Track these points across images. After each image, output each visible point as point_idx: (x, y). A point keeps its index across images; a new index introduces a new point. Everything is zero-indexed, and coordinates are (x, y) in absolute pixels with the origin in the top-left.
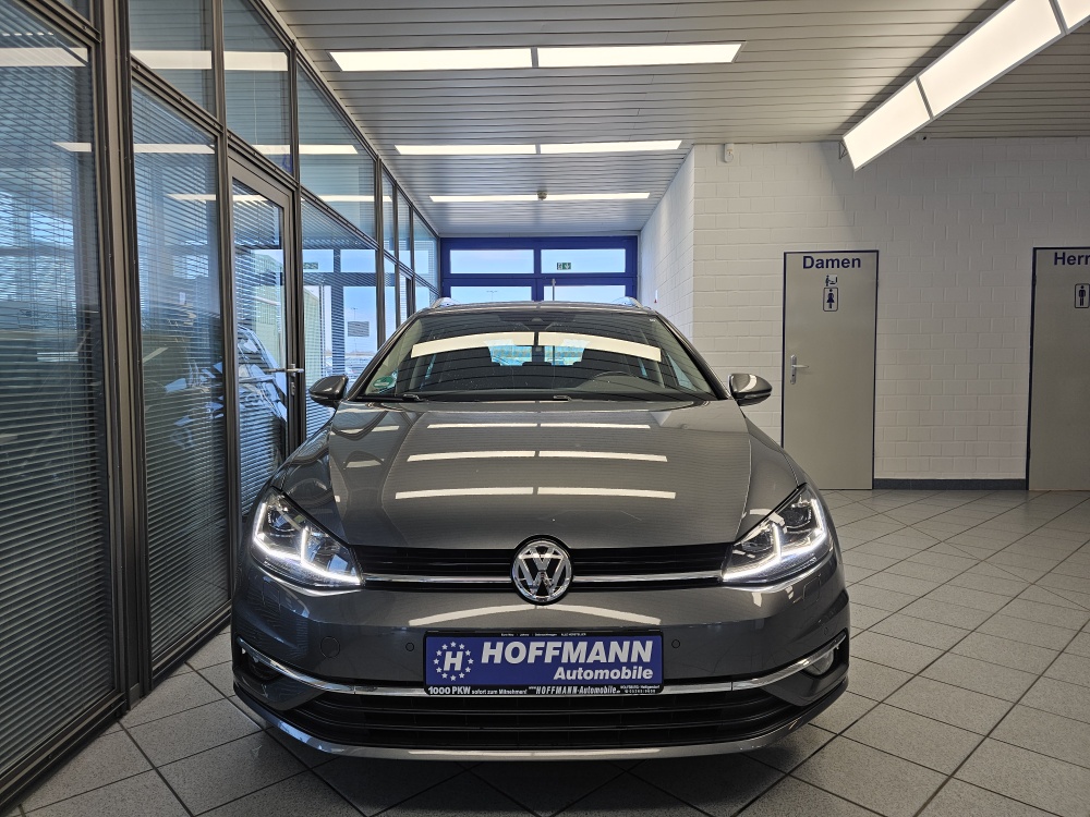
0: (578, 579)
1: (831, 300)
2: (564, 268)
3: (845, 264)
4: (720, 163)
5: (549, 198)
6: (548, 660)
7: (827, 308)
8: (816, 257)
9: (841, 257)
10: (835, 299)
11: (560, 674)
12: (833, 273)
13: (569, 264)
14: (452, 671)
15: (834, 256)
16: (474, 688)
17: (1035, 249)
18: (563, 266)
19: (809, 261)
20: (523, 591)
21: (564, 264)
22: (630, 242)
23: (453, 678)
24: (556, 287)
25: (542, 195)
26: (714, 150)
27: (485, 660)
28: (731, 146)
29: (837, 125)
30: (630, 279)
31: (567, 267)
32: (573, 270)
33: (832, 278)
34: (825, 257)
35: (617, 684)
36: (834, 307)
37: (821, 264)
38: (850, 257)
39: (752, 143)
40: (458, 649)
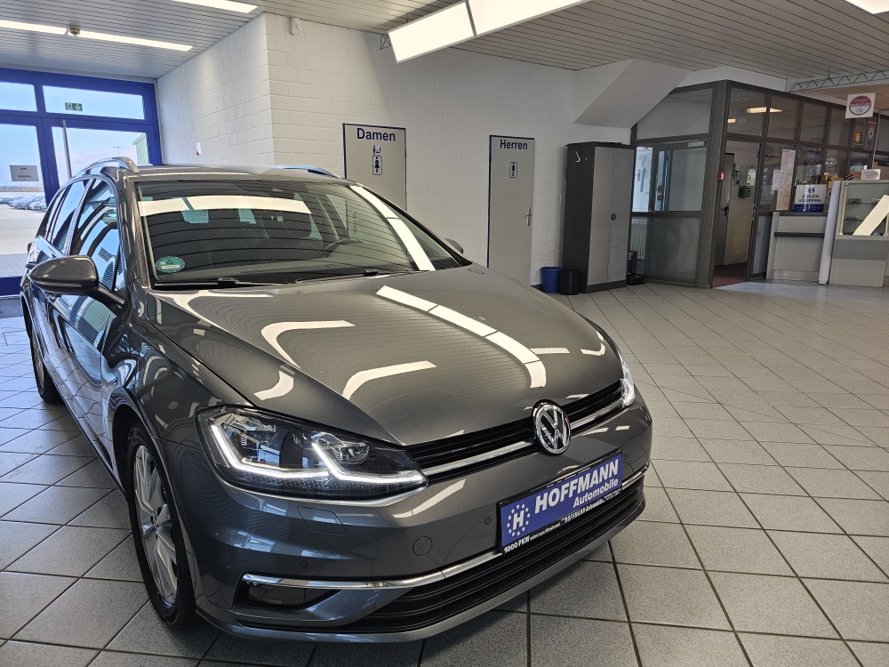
0: (574, 425)
1: (377, 166)
2: (74, 109)
3: (385, 137)
4: (288, 35)
5: (83, 34)
6: (571, 495)
7: (375, 172)
8: (366, 129)
9: (383, 131)
10: (380, 165)
11: (577, 502)
12: (378, 143)
13: (80, 105)
14: (519, 529)
15: (378, 130)
16: (531, 535)
17: (491, 136)
18: (74, 106)
19: (363, 133)
20: (550, 450)
21: (74, 105)
22: (148, 90)
23: (518, 534)
24: (68, 130)
25: (74, 29)
26: (282, 21)
27: (537, 511)
28: (297, 21)
29: (384, 21)
30: (151, 126)
31: (78, 108)
32: (86, 112)
33: (377, 148)
34: (372, 130)
35: (602, 496)
36: (380, 172)
37: (370, 136)
38: (389, 131)
39: (313, 22)
40: (521, 509)
